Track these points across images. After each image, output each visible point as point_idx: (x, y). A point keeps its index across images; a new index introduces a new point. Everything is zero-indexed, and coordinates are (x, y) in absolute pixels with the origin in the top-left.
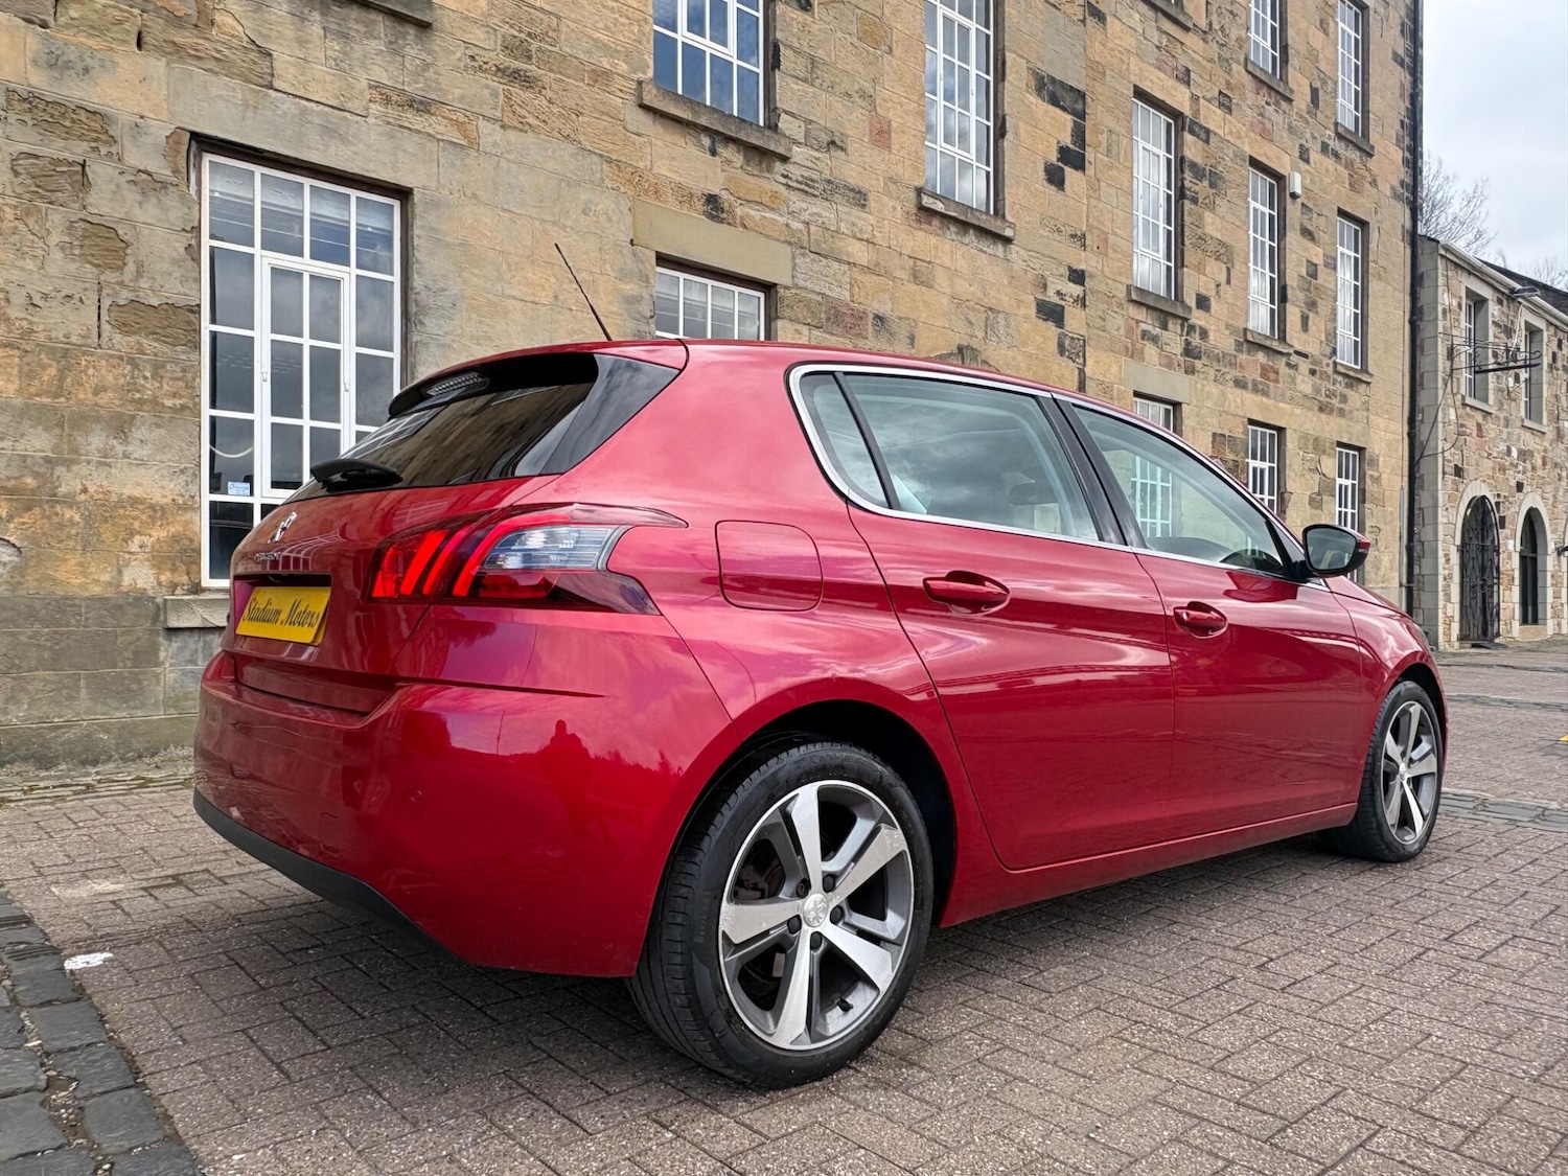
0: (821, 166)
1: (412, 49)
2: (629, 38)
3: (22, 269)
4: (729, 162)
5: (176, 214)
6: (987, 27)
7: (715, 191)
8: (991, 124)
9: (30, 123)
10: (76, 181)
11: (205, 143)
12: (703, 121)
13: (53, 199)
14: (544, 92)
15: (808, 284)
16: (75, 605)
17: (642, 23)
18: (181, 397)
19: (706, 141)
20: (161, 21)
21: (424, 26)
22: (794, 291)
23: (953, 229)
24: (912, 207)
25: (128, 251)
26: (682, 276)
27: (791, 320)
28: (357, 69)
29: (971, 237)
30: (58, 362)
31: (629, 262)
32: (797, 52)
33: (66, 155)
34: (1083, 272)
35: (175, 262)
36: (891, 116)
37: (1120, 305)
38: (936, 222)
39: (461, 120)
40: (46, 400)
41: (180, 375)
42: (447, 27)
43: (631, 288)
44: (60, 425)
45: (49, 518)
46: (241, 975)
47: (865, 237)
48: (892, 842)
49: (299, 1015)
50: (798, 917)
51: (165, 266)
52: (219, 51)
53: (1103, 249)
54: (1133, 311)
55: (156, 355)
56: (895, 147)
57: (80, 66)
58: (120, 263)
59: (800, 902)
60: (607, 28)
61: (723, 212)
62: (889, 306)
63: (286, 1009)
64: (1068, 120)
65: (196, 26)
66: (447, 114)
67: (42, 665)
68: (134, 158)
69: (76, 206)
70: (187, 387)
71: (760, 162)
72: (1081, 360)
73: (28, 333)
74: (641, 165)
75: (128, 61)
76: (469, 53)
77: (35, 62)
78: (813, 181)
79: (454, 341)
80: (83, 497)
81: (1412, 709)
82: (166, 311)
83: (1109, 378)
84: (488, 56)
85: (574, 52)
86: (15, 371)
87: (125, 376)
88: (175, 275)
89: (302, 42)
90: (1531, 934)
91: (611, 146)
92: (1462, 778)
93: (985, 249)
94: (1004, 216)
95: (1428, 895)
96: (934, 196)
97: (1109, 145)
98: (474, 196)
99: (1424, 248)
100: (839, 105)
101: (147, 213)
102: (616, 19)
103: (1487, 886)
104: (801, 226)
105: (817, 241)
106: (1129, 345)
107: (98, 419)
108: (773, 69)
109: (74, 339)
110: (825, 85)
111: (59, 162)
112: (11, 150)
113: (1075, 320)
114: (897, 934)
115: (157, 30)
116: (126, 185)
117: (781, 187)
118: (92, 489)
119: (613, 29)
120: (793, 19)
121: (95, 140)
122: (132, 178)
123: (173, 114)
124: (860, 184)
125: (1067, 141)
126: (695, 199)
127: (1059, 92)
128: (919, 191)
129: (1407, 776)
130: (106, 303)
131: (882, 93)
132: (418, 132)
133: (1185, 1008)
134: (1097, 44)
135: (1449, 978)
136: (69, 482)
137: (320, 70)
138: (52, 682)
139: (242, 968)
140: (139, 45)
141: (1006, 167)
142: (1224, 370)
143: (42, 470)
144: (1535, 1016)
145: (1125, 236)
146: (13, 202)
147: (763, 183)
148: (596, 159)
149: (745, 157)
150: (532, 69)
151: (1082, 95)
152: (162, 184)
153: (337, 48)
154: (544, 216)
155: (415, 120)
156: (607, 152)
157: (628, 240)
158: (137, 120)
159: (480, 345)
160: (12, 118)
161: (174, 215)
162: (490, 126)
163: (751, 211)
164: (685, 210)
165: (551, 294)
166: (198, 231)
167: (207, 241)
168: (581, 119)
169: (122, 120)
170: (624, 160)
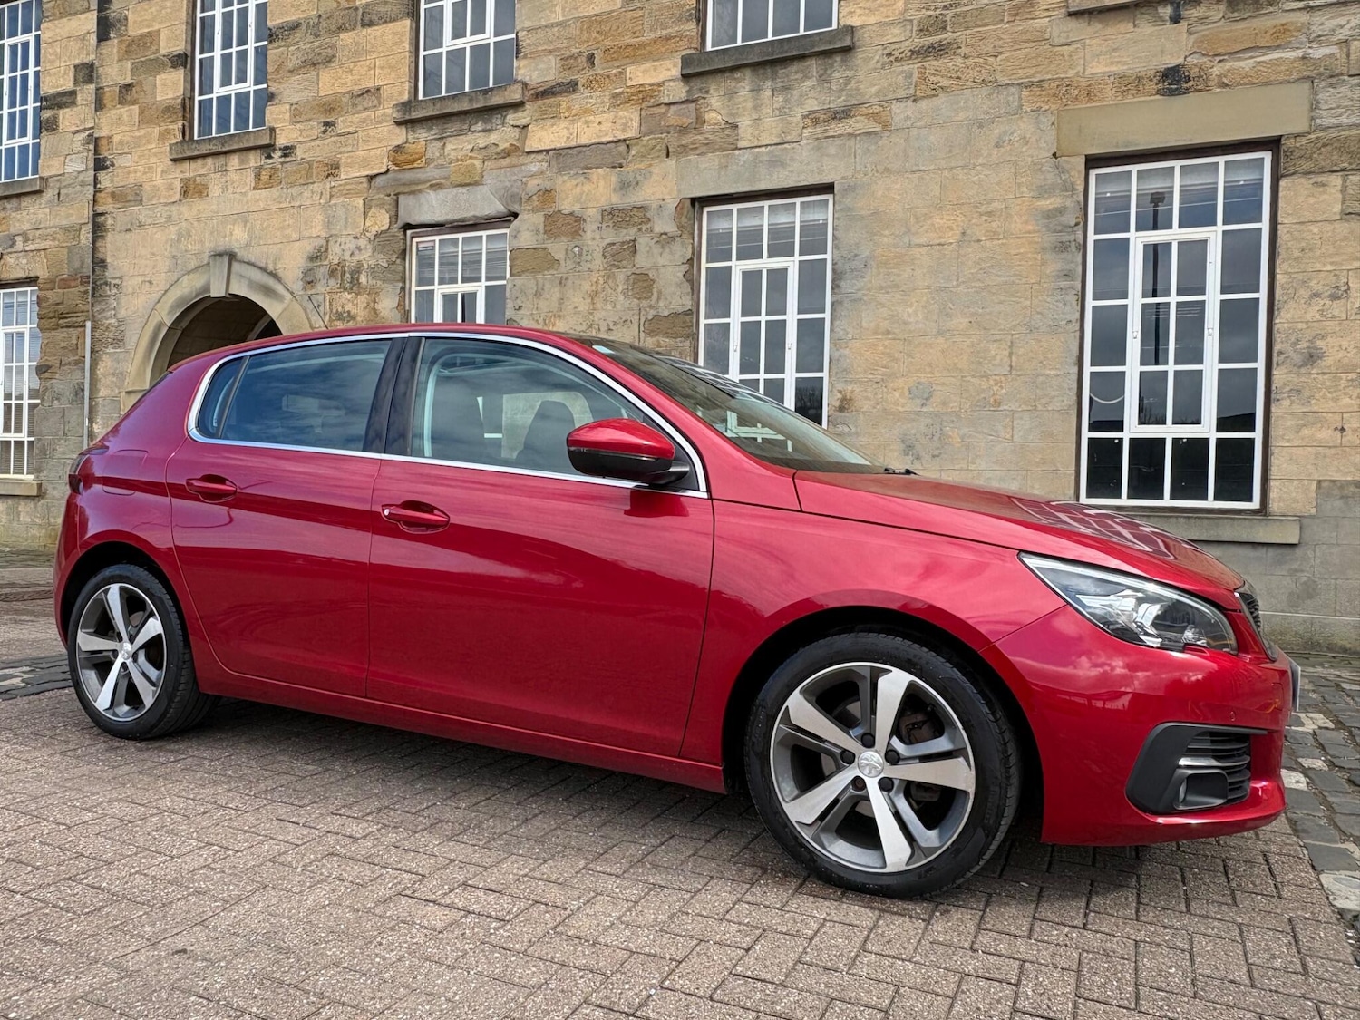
1: (838, 73)
3: (606, 310)
4: (1202, 20)
5: (679, 255)
7: (1176, 61)
9: (612, 225)
10: (631, 252)
11: (699, 202)
13: (620, 265)
15: (1344, 119)
19: (1166, 11)
20: (677, 135)
22: (1313, 136)
25: (654, 285)
26: (1134, 169)
27: (1307, 173)
28: (795, 108)
31: (1050, 176)
33: (628, 238)
35: (679, 285)
39: (876, 111)
42: (868, 40)
43: (1051, 203)
51: (672, 289)
52: (707, 138)
57: (635, 183)
58: (648, 294)
61: (1188, 79)
65: (695, 128)
66: (865, 111)
68: (658, 229)
69: (631, 266)
74: (1071, 73)
75: (661, 168)
76: (886, 52)
79: (864, 295)
82: (672, 317)
84: (904, 46)
88: (678, 294)
89: (756, 107)
91: (1033, 70)
98: (887, 170)
101: (664, 259)
104: (1334, 50)
111: (623, 243)
112: (603, 245)
115: (675, 141)
116: (654, 246)
117: (1298, 14)
121: (641, 224)
122: (657, 239)
123: (679, 191)
126: (1146, 81)
130: (642, 320)
132: (839, 136)
137: (768, 121)
140: (668, 156)
146: (602, 273)
147: (1258, 22)
148: (1012, 89)
150: (949, 36)
152: (673, 238)
153: (781, 99)
154: (953, 165)
155: (838, 128)
156: (1027, 77)
157: (1050, 154)
158: (662, 203)
159: (887, 293)
160: (604, 225)
161: (677, 256)
162: (903, 105)
163: (1237, 64)
164: (1130, 99)
165: (958, 232)
166: (693, 261)
167: (704, 265)
168: (998, 59)
169: (654, 206)
170: (1049, 77)
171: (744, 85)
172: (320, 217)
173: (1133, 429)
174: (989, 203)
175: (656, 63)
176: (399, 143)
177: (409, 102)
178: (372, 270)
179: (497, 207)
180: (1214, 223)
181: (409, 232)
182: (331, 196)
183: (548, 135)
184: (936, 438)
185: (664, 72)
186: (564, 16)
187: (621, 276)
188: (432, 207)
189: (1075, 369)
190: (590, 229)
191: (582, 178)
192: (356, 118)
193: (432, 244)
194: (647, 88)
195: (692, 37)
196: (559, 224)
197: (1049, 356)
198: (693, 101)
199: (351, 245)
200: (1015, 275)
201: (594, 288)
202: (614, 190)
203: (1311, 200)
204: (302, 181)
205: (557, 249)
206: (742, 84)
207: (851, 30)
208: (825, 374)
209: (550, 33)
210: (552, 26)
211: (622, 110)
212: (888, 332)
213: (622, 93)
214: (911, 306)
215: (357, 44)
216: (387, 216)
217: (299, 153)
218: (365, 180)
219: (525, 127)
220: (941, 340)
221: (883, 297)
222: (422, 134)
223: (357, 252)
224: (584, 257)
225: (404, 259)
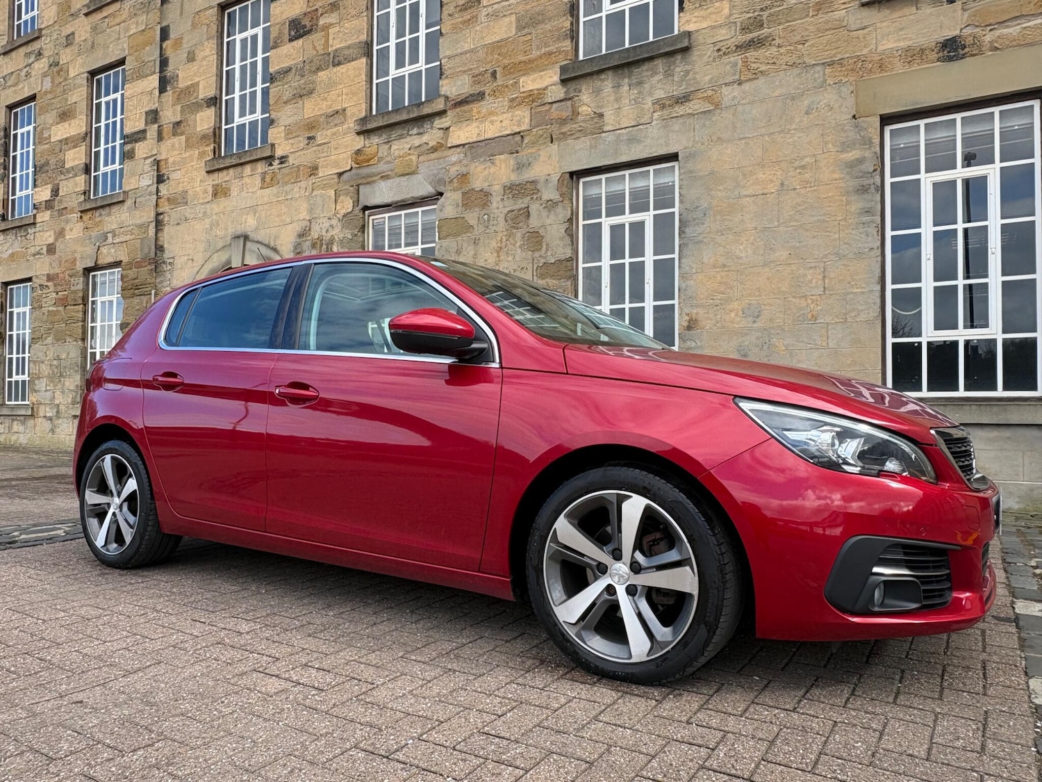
1: (679, 67)
3: (508, 261)
7: (954, 33)
9: (511, 197)
10: (526, 216)
11: (576, 175)
13: (518, 227)
14: (773, 42)
20: (558, 125)
26: (922, 123)
28: (647, 98)
31: (851, 133)
33: (523, 206)
35: (562, 239)
39: (710, 94)
42: (702, 41)
43: (852, 155)
51: (557, 242)
52: (581, 126)
57: (528, 164)
58: (540, 247)
61: (964, 47)
65: (571, 119)
66: (700, 95)
68: (545, 197)
69: (525, 227)
74: (865, 51)
76: (716, 49)
79: (704, 237)
82: (557, 264)
84: (730, 42)
88: (561, 245)
89: (617, 100)
91: (834, 51)
98: (719, 139)
101: (550, 219)
111: (520, 210)
112: (505, 212)
116: (542, 211)
121: (532, 194)
122: (545, 205)
123: (560, 167)
126: (928, 52)
130: (535, 267)
132: (681, 116)
137: (627, 109)
140: (552, 142)
146: (505, 233)
148: (818, 68)
150: (765, 31)
152: (556, 204)
153: (636, 92)
154: (772, 131)
155: (680, 110)
156: (830, 57)
157: (851, 116)
158: (547, 177)
159: (722, 235)
160: (505, 197)
161: (561, 216)
162: (730, 88)
163: (1006, 31)
164: (915, 67)
165: (778, 183)
166: (572, 220)
167: (581, 223)
168: (807, 44)
169: (542, 180)
170: (848, 55)
171: (607, 84)
172: (306, 206)
173: (929, 334)
174: (802, 159)
175: (542, 73)
176: (359, 147)
177: (366, 117)
178: (341, 242)
179: (428, 190)
180: (993, 162)
181: (367, 212)
182: (313, 190)
183: (464, 134)
184: (765, 348)
185: (547, 80)
186: (474, 45)
187: (518, 234)
188: (383, 192)
189: (878, 287)
190: (495, 202)
191: (489, 163)
192: (329, 132)
193: (383, 220)
194: (536, 92)
195: (567, 51)
196: (473, 199)
197: (857, 277)
198: (570, 99)
199: (327, 225)
200: (825, 214)
201: (499, 245)
202: (513, 170)
204: (293, 181)
205: (472, 217)
207: (689, 34)
208: (676, 302)
209: (464, 57)
210: (466, 53)
211: (518, 110)
212: (724, 266)
213: (517, 98)
214: (742, 244)
215: (330, 79)
216: (351, 201)
217: (291, 160)
218: (336, 176)
219: (448, 128)
220: (767, 269)
221: (719, 239)
222: (375, 140)
223: (330, 229)
224: (491, 222)
225: (364, 232)
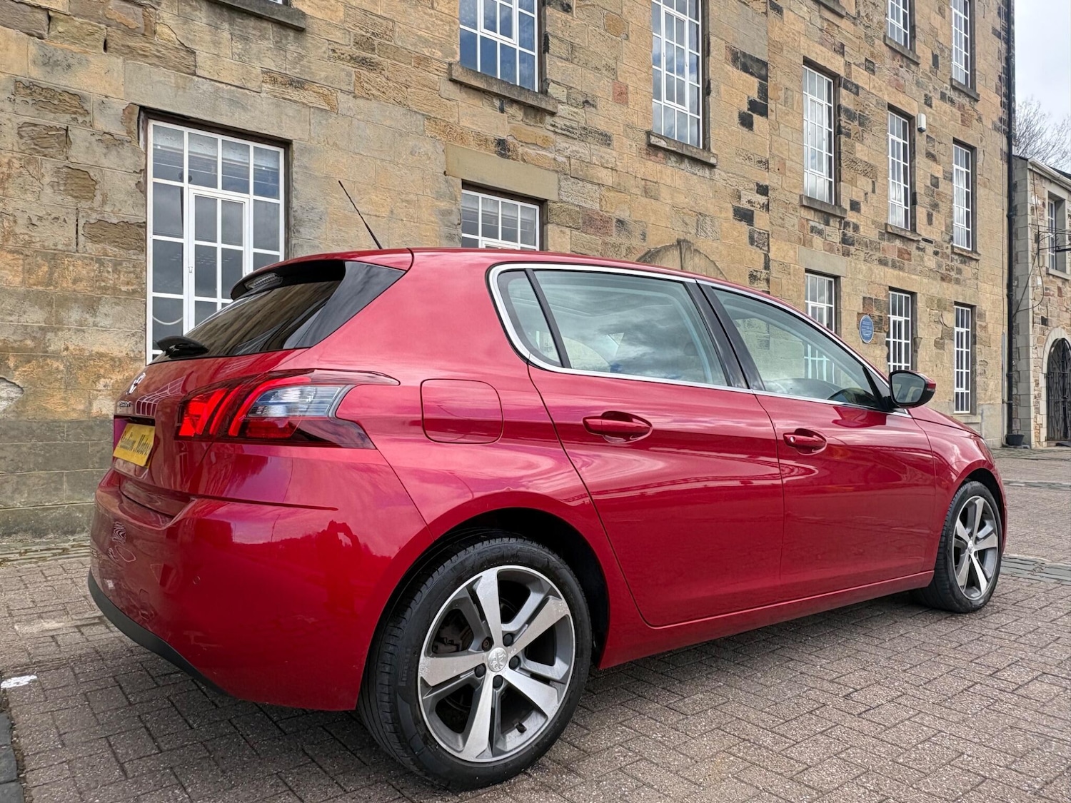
0: (578, 118)
1: (292, 47)
2: (442, 34)
3: (25, 200)
4: (513, 117)
5: (130, 161)
6: (697, 19)
7: (503, 136)
8: (700, 86)
9: (31, 102)
10: (62, 141)
11: (149, 113)
12: (495, 89)
13: (46, 153)
14: (383, 72)
15: (569, 199)
16: (60, 426)
17: (452, 24)
18: (132, 285)
19: (497, 103)
20: (119, 32)
21: (300, 31)
22: (559, 204)
23: (673, 159)
24: (643, 145)
25: (97, 187)
26: (481, 195)
27: (557, 224)
28: (254, 61)
29: (686, 164)
30: (49, 262)
31: (442, 186)
32: (561, 41)
33: (55, 124)
34: (767, 187)
35: (130, 194)
36: (628, 82)
37: (795, 209)
38: (661, 155)
39: (325, 93)
40: (40, 288)
41: (132, 269)
42: (316, 30)
43: (444, 205)
44: (50, 304)
45: (42, 367)
46: (119, 694)
47: (610, 166)
48: (558, 609)
49: (148, 725)
50: (483, 665)
51: (122, 196)
52: (159, 51)
53: (782, 170)
54: (804, 213)
55: (115, 256)
56: (631, 104)
57: (64, 64)
58: (91, 195)
59: (485, 654)
60: (427, 28)
61: (509, 151)
62: (627, 214)
63: (141, 721)
64: (755, 82)
65: (144, 35)
66: (316, 89)
67: (38, 466)
68: (101, 124)
69: (61, 157)
70: (137, 277)
71: (535, 116)
72: (766, 248)
73: (29, 243)
74: (451, 120)
75: (98, 60)
76: (331, 47)
77: (34, 62)
78: (573, 128)
79: (320, 243)
80: (65, 353)
81: (977, 502)
82: (122, 226)
83: (787, 260)
84: (345, 49)
85: (404, 45)
86: (20, 269)
87: (94, 271)
88: (129, 202)
89: (216, 43)
90: (1056, 671)
91: (430, 108)
92: (1029, 546)
93: (697, 172)
94: (709, 150)
95: (985, 638)
96: (660, 137)
97: (786, 98)
98: (335, 144)
99: (1017, 165)
100: (590, 76)
101: (110, 161)
102: (433, 22)
103: (1030, 633)
104: (564, 160)
105: (576, 169)
106: (802, 237)
107: (76, 301)
108: (544, 52)
109: (60, 247)
110: (581, 63)
111: (51, 128)
112: (18, 121)
113: (761, 221)
114: (562, 676)
115: (117, 38)
116: (95, 144)
117: (549, 132)
118: (71, 348)
119: (432, 29)
120: (558, 18)
121: (75, 113)
122: (100, 138)
123: (128, 94)
124: (606, 129)
125: (755, 96)
126: (490, 143)
127: (749, 63)
128: (649, 133)
129: (974, 550)
130: (81, 222)
131: (622, 67)
132: (296, 102)
133: (783, 729)
134: (777, 29)
135: (987, 707)
136: (56, 343)
137: (227, 62)
138: (43, 479)
139: (121, 688)
140: (105, 49)
141: (711, 115)
142: (871, 253)
143: (38, 335)
144: (1047, 739)
145: (798, 161)
146: (19, 155)
147: (536, 130)
148: (420, 117)
149: (525, 114)
150: (375, 57)
151: (765, 64)
152: (121, 142)
153: (240, 47)
154: (383, 157)
155: (293, 94)
156: (427, 112)
157: (442, 172)
158: (105, 99)
159: (339, 245)
160: (18, 99)
162: (346, 96)
163: (529, 150)
164: (482, 151)
165: (388, 209)
167: (151, 179)
168: (409, 90)
169: (93, 99)
170: (439, 117)
171: (200, 15)
174: (408, 194)
198: (140, 5)
201: (5, 169)
203: (560, 240)
206: (198, 13)
207: (304, 15)
